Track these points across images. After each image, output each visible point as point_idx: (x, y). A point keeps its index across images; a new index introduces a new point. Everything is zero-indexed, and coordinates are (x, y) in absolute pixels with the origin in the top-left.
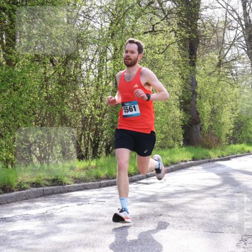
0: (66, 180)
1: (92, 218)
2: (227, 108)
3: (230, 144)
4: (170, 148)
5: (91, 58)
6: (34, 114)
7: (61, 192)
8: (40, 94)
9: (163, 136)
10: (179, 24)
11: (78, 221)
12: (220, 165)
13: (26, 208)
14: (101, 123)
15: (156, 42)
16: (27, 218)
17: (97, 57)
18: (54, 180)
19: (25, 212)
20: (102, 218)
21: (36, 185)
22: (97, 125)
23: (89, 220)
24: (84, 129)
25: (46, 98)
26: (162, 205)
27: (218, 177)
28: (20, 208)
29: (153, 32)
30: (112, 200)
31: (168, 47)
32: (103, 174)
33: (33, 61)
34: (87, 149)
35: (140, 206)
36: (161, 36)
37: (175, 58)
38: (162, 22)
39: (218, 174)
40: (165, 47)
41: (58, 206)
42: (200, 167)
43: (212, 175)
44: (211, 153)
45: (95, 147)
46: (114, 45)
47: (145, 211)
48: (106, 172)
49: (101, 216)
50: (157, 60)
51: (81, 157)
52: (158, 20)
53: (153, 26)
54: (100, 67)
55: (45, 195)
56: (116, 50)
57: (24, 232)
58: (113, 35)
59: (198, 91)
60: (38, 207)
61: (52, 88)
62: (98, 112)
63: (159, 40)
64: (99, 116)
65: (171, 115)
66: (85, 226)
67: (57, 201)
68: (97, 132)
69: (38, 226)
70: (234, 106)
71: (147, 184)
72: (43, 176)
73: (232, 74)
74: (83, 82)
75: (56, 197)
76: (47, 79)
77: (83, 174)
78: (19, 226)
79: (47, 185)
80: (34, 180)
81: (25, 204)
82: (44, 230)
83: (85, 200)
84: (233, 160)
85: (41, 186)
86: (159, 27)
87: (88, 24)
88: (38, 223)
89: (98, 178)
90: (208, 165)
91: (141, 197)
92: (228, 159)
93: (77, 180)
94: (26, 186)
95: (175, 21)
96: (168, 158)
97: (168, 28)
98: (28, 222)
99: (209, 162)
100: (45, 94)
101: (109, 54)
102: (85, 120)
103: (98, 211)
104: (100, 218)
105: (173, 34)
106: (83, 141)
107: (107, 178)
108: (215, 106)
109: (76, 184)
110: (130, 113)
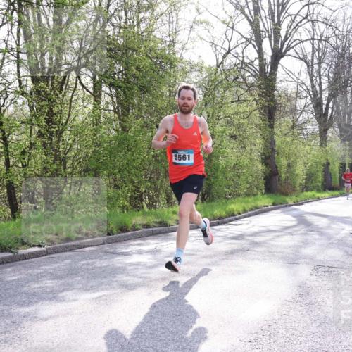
0: (170, 222)
1: (192, 253)
2: (300, 162)
3: (303, 191)
4: (254, 195)
6: (144, 169)
7: (166, 232)
8: (148, 153)
9: (248, 186)
10: (259, 94)
12: (295, 209)
13: (139, 244)
15: (241, 109)
16: (140, 253)
18: (161, 223)
19: (138, 248)
20: (200, 253)
21: (147, 226)
23: (190, 255)
25: (153, 157)
26: (248, 242)
27: (294, 219)
28: (135, 245)
29: (239, 101)
31: (251, 113)
33: (142, 127)
35: (231, 243)
36: (245, 104)
37: (257, 121)
38: (246, 93)
39: (294, 217)
40: (248, 113)
41: (165, 243)
42: (279, 211)
43: (289, 217)
44: (288, 199)
46: (207, 112)
47: (235, 247)
49: (199, 251)
50: (243, 124)
52: (243, 92)
53: (239, 97)
55: (154, 234)
56: (209, 116)
57: (138, 264)
58: (206, 104)
59: (276, 148)
60: (148, 244)
63: (244, 107)
65: (255, 168)
67: (163, 239)
69: (149, 259)
70: (306, 160)
71: (236, 225)
72: (151, 219)
73: (304, 134)
75: (162, 236)
78: (135, 259)
79: (155, 227)
80: (145, 222)
81: (139, 242)
82: (155, 262)
84: (306, 205)
85: (150, 227)
86: (243, 97)
88: (149, 256)
90: (286, 209)
91: (232, 235)
92: (302, 204)
94: (138, 227)
95: (256, 92)
96: (253, 204)
97: (250, 98)
98: (141, 256)
99: (286, 206)
100: (152, 153)
103: (197, 247)
104: (198, 253)
105: (254, 103)
108: (291, 161)
110: (182, 161)
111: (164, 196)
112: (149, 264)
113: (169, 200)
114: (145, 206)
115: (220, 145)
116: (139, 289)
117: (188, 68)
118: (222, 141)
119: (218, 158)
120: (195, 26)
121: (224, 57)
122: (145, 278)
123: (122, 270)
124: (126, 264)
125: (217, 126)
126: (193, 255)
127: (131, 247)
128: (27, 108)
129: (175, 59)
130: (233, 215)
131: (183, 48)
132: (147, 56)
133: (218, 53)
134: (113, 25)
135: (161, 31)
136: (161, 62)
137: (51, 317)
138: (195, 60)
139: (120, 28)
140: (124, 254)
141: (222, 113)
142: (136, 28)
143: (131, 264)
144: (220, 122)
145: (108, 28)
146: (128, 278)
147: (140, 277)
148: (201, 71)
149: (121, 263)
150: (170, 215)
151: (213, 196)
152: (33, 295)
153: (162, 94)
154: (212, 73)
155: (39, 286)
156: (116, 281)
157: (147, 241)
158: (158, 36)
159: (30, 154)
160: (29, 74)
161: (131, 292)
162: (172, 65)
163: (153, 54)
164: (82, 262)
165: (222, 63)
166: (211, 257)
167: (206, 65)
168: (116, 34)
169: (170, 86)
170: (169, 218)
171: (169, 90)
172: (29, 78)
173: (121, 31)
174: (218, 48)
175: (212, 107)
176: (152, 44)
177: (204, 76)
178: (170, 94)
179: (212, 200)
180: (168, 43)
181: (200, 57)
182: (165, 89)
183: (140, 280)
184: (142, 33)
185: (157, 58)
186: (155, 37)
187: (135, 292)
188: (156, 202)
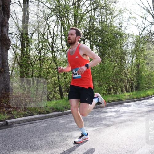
0: (123, 99)
1: (132, 112)
5: (129, 59)
6: (112, 78)
7: (121, 103)
8: (113, 72)
11: (128, 113)
13: (111, 109)
14: (133, 80)
16: (111, 112)
17: (131, 59)
18: (119, 100)
20: (136, 112)
21: (113, 101)
22: (132, 81)
24: (128, 82)
25: (115, 73)
28: (109, 109)
29: (149, 49)
30: (139, 106)
32: (135, 97)
33: (110, 61)
34: (129, 89)
35: (148, 108)
41: (121, 108)
45: (132, 88)
47: (150, 109)
48: (136, 96)
50: (152, 58)
51: (127, 92)
52: (151, 45)
53: (149, 47)
54: (132, 62)
55: (116, 104)
56: (137, 56)
57: (111, 116)
58: (136, 51)
60: (115, 108)
61: (117, 69)
62: (132, 76)
63: (152, 51)
64: (133, 78)
66: (131, 114)
67: (120, 106)
68: (132, 83)
71: (150, 100)
72: (115, 98)
74: (126, 67)
76: (115, 67)
77: (128, 97)
78: (109, 114)
79: (117, 101)
80: (112, 100)
81: (110, 107)
82: (117, 116)
83: (130, 106)
85: (115, 102)
86: (151, 47)
87: (127, 48)
88: (115, 113)
89: (133, 98)
91: (148, 104)
93: (126, 99)
94: (110, 101)
98: (112, 113)
100: (115, 72)
101: (135, 57)
102: (128, 79)
103: (134, 109)
104: (135, 112)
106: (127, 86)
107: (137, 98)
109: (126, 101)
110: (75, 76)
111: (120, 88)
112: (115, 117)
113: (122, 90)
114: (112, 93)
115: (142, 67)
116: (112, 126)
117: (128, 36)
118: (143, 66)
119: (141, 73)
120: (129, 19)
121: (142, 31)
122: (114, 122)
123: (105, 119)
124: (106, 116)
125: (141, 60)
127: (107, 110)
128: (65, 56)
129: (123, 33)
130: (149, 96)
131: (125, 29)
132: (111, 33)
133: (139, 30)
134: (97, 22)
135: (116, 23)
136: (117, 35)
139: (100, 23)
140: (105, 112)
141: (142, 54)
142: (106, 22)
143: (108, 116)
144: (142, 58)
145: (95, 23)
146: (107, 122)
147: (112, 122)
149: (103, 116)
150: (123, 96)
151: (140, 88)
152: (70, 128)
153: (118, 48)
154: (138, 37)
155: (72, 125)
156: (102, 123)
157: (114, 107)
158: (115, 25)
159: (67, 74)
160: (65, 43)
161: (108, 128)
162: (121, 36)
163: (113, 32)
164: (89, 116)
165: (141, 33)
166: (140, 113)
167: (135, 35)
168: (98, 25)
169: (121, 44)
170: (122, 98)
171: (120, 46)
172: (66, 45)
173: (100, 24)
174: (139, 27)
175: (138, 52)
176: (113, 28)
177: (134, 39)
178: (121, 48)
179: (140, 90)
180: (119, 27)
181: (132, 32)
182: (119, 46)
183: (112, 123)
184: (108, 24)
185: (115, 33)
186: (114, 25)
187: (110, 127)
188: (117, 91)
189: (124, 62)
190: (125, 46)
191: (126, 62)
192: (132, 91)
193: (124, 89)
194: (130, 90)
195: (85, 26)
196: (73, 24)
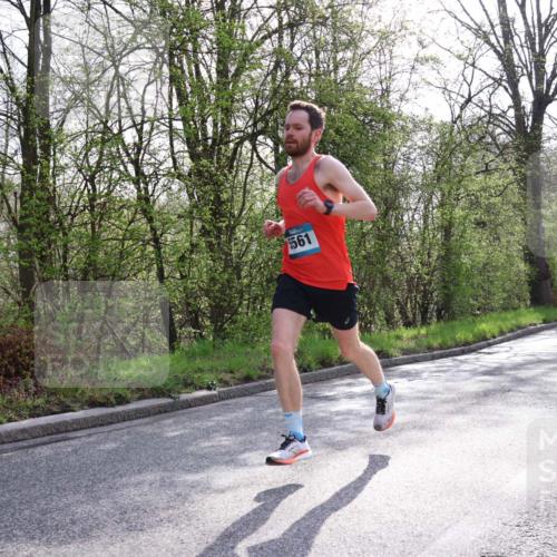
0: (392, 351)
1: (425, 395)
4: (515, 309)
5: (413, 207)
7: (387, 366)
8: (357, 252)
9: (505, 295)
10: (517, 160)
11: (410, 399)
13: (349, 385)
14: (430, 283)
15: (491, 183)
16: (351, 396)
17: (422, 206)
19: (347, 389)
20: (439, 395)
22: (424, 285)
23: (423, 398)
24: (410, 291)
25: (365, 257)
26: (509, 379)
28: (342, 385)
29: (487, 171)
30: (448, 374)
31: (506, 188)
32: (435, 344)
34: (414, 315)
35: (482, 381)
36: (497, 175)
37: (515, 200)
38: (497, 160)
40: (502, 188)
42: (553, 332)
45: (424, 311)
46: (441, 189)
47: (489, 386)
48: (440, 341)
49: (437, 393)
50: (494, 204)
51: (408, 324)
52: (492, 157)
53: (487, 164)
54: (425, 217)
56: (443, 195)
57: (349, 412)
58: (439, 178)
60: (362, 384)
61: (370, 244)
62: (425, 270)
63: (495, 180)
64: (427, 274)
65: (514, 269)
66: (419, 404)
68: (426, 294)
69: (364, 406)
71: (489, 353)
74: (406, 236)
76: (364, 235)
77: (412, 344)
78: (343, 405)
81: (348, 381)
83: (417, 375)
86: (493, 165)
87: (409, 169)
88: (364, 401)
89: (430, 348)
91: (483, 369)
93: (405, 352)
95: (512, 157)
96: (514, 322)
97: (503, 166)
98: (353, 401)
100: (364, 253)
101: (435, 201)
102: (410, 280)
103: (433, 387)
104: (435, 396)
105: (510, 172)
106: (409, 305)
107: (441, 348)
109: (405, 357)
110: (300, 249)
111: (382, 313)
112: (363, 414)
113: (389, 320)
115: (462, 236)
116: (351, 448)
117: (410, 126)
118: (464, 231)
119: (458, 256)
120: (418, 66)
121: (462, 108)
122: (360, 432)
123: (327, 422)
124: (332, 413)
125: (457, 210)
126: (427, 398)
127: (338, 388)
128: (184, 195)
129: (392, 115)
130: (485, 339)
131: (402, 99)
132: (352, 113)
133: (452, 102)
134: (300, 73)
135: (369, 76)
136: (371, 121)
137: (229, 488)
138: (420, 114)
139: (311, 75)
140: (327, 399)
141: (462, 190)
142: (332, 74)
143: (338, 414)
144: (461, 203)
145: (293, 77)
146: (335, 433)
147: (353, 432)
148: (429, 130)
149: (323, 411)
150: (393, 341)
151: (453, 312)
152: (203, 457)
153: (375, 167)
154: (446, 131)
155: (210, 444)
156: (319, 437)
157: (361, 379)
158: (365, 84)
159: (192, 259)
160: (186, 148)
161: (339, 454)
162: (387, 124)
163: (360, 109)
165: (460, 116)
166: (453, 401)
167: (437, 120)
168: (305, 85)
169: (385, 155)
170: (391, 346)
171: (384, 160)
172: (187, 155)
173: (312, 80)
174: (452, 95)
175: (448, 181)
176: (357, 95)
177: (434, 137)
178: (385, 167)
179: (453, 317)
180: (380, 93)
181: (427, 109)
182: (379, 160)
183: (353, 436)
184: (342, 81)
185: (366, 115)
186: (361, 85)
187: (345, 453)
188: (370, 322)
189: (397, 219)
190: (402, 162)
191: (405, 218)
192: (425, 322)
193: (397, 314)
194: (419, 318)
195: (257, 86)
196: (214, 80)
